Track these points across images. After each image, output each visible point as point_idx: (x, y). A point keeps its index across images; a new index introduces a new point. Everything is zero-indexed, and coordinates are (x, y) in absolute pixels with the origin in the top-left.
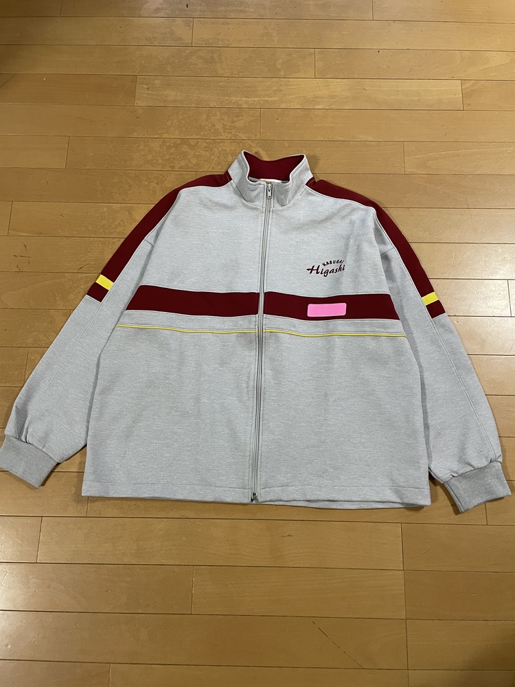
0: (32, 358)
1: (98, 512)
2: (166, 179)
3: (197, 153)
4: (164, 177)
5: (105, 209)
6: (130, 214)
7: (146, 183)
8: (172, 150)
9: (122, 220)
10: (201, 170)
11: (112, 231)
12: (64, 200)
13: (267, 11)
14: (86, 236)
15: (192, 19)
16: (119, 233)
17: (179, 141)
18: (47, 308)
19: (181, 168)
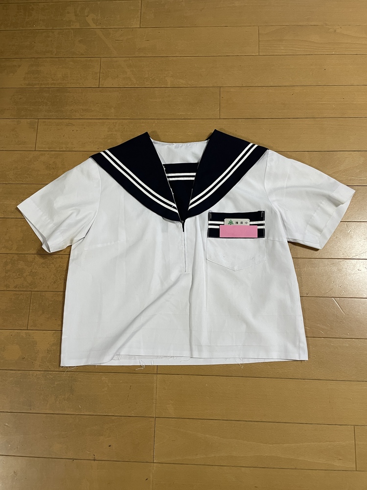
3: (33, 271)
8: (9, 267)
10: (36, 290)
13: (113, 110)
15: (37, 120)
17: (16, 257)
19: (16, 287)
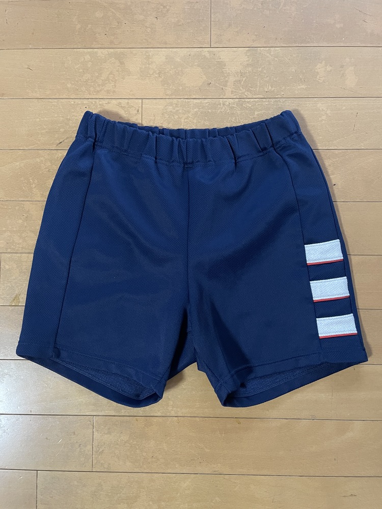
0: (7, 267)
1: (106, 466)
2: (168, 10)
4: (164, 7)
5: (88, 57)
6: (122, 63)
7: (142, 17)
9: (111, 73)
11: (98, 89)
12: (30, 46)
14: (64, 96)
16: (108, 92)
18: (20, 199)
